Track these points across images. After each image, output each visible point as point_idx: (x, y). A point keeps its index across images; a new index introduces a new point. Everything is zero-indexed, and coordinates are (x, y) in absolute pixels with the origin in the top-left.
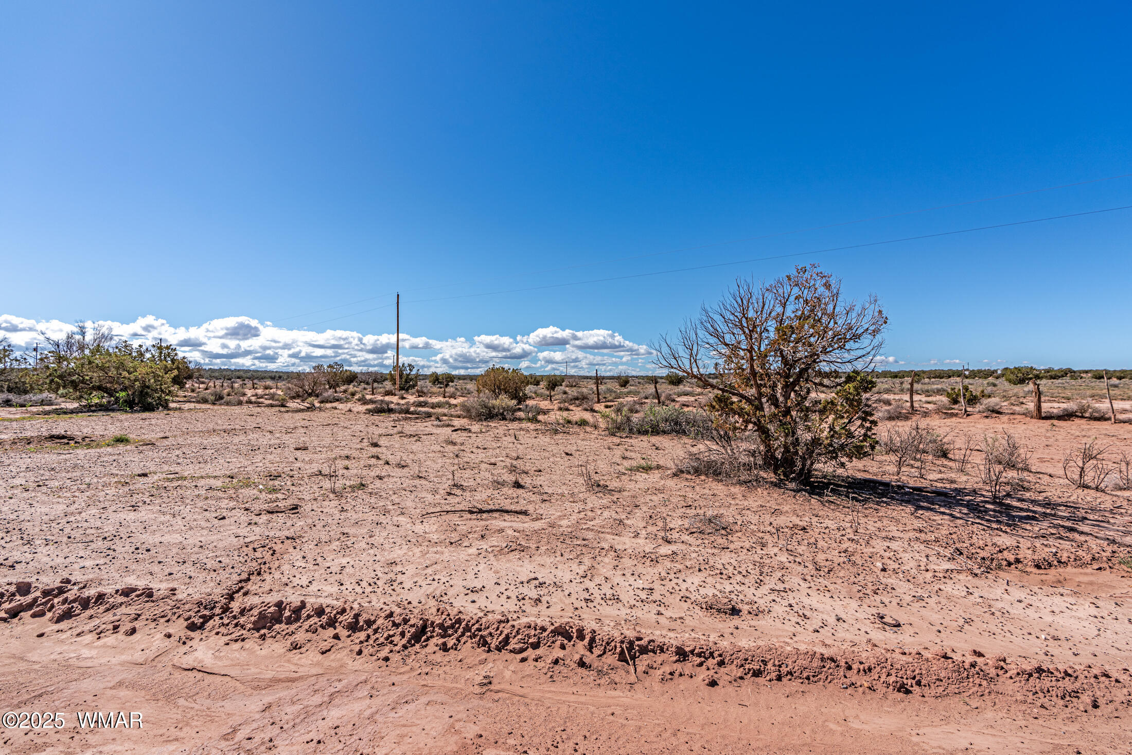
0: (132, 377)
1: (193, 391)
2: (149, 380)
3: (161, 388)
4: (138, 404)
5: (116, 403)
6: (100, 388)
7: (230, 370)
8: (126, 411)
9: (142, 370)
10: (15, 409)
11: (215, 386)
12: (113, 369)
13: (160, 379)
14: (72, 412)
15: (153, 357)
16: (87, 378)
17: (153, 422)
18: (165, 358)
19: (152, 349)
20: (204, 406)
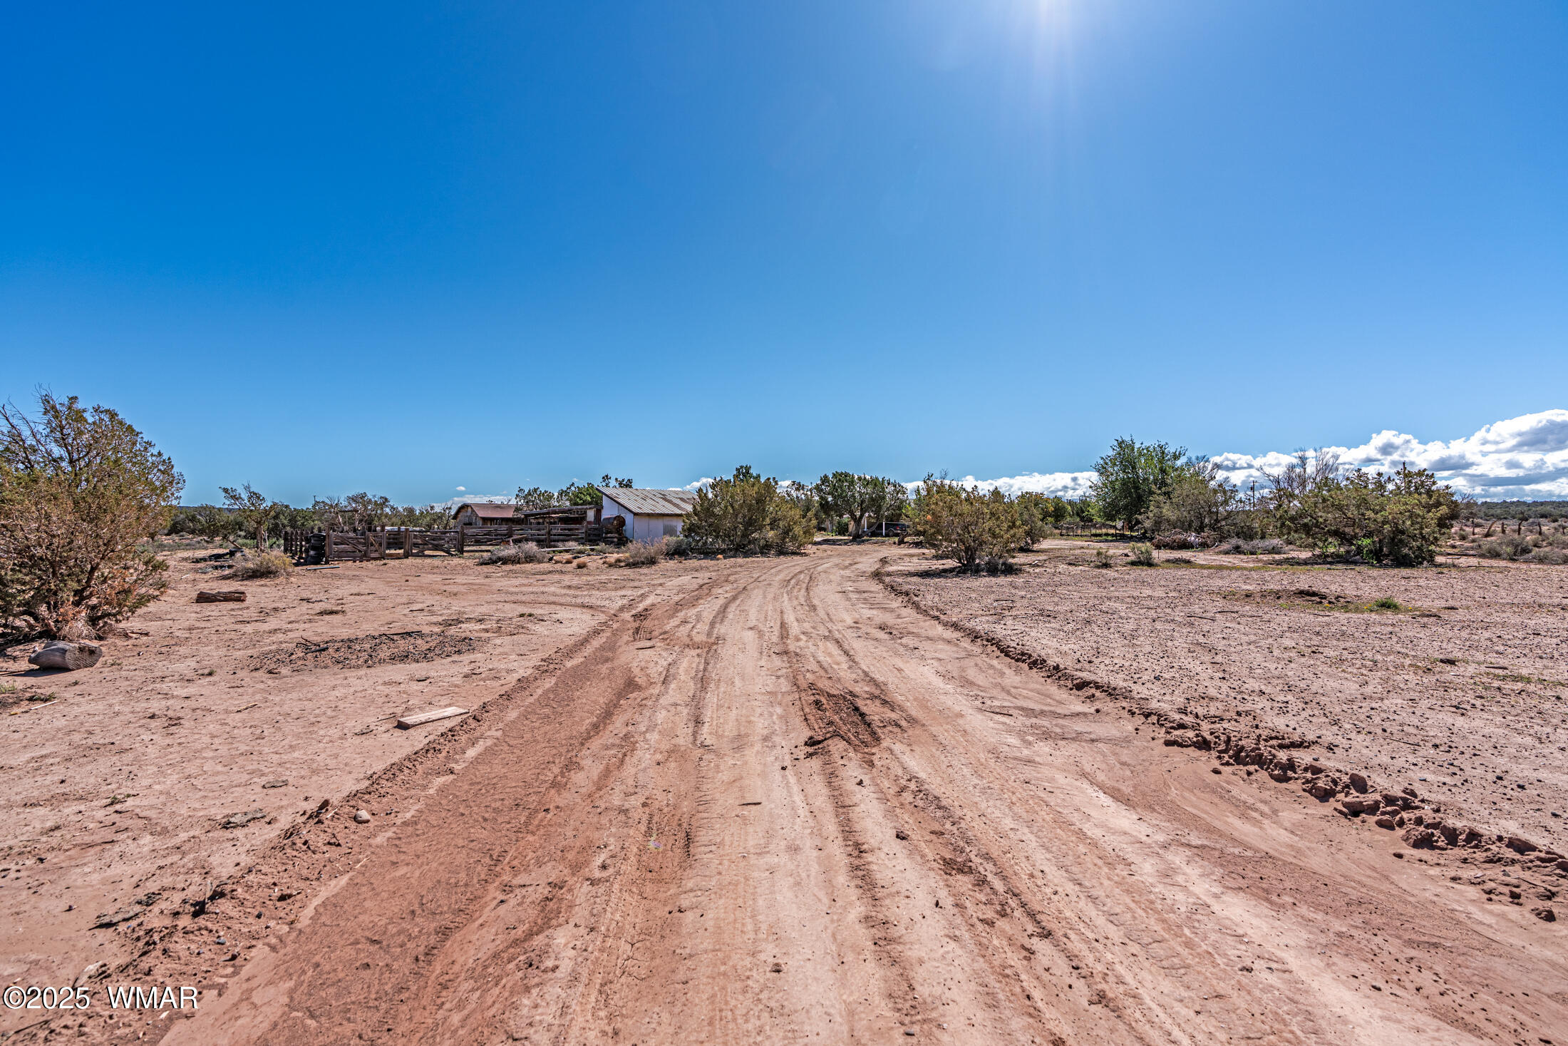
0: (1379, 517)
1: (1463, 538)
2: (1404, 522)
3: (1421, 534)
4: (1388, 555)
5: (1358, 554)
6: (1336, 533)
7: (1524, 503)
8: (1373, 565)
9: (1392, 509)
10: (1245, 557)
11: (1503, 531)
12: (1352, 508)
13: (1419, 520)
14: (1305, 562)
15: (1399, 488)
16: (1321, 520)
17: (1422, 582)
18: (1417, 489)
19: (1396, 478)
20: (1494, 563)
